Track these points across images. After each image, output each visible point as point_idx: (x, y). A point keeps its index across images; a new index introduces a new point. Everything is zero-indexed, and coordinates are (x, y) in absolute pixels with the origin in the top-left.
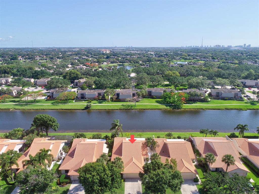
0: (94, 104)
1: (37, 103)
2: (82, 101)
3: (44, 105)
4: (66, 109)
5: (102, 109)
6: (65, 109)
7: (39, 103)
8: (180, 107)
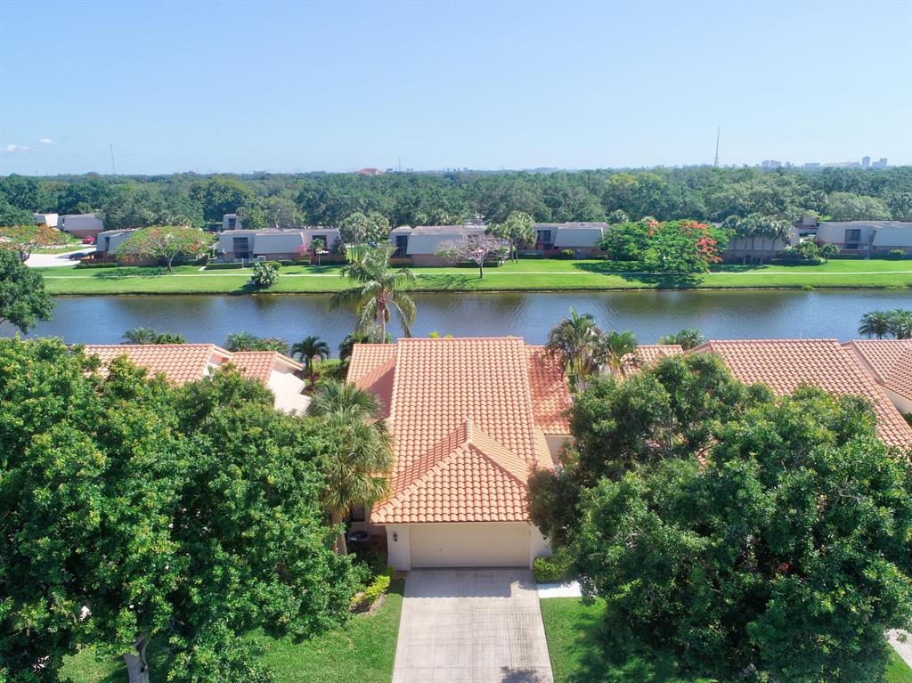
0: (289, 274)
2: (239, 267)
8: (693, 280)
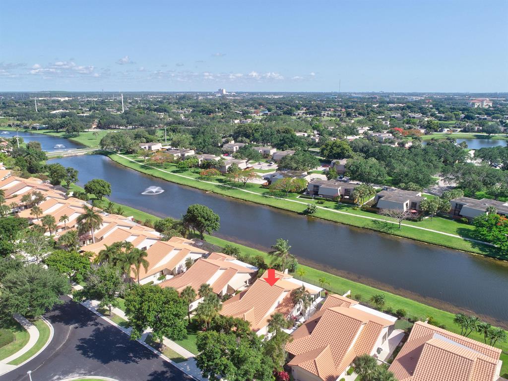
0: (325, 207)
1: (245, 189)
2: (311, 198)
3: (250, 193)
4: (275, 207)
5: (332, 219)
6: (273, 207)
7: (248, 189)
